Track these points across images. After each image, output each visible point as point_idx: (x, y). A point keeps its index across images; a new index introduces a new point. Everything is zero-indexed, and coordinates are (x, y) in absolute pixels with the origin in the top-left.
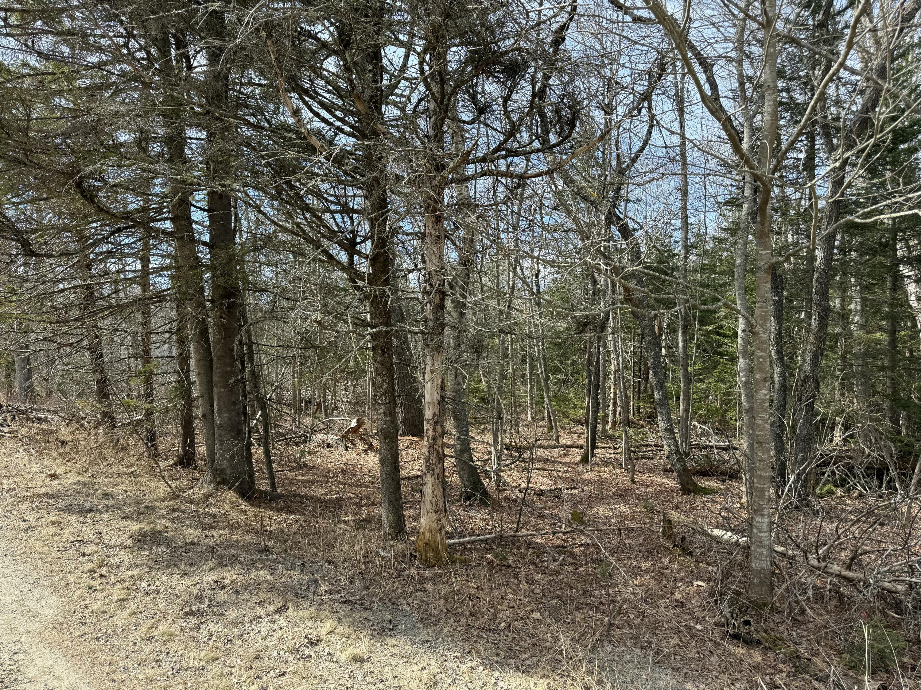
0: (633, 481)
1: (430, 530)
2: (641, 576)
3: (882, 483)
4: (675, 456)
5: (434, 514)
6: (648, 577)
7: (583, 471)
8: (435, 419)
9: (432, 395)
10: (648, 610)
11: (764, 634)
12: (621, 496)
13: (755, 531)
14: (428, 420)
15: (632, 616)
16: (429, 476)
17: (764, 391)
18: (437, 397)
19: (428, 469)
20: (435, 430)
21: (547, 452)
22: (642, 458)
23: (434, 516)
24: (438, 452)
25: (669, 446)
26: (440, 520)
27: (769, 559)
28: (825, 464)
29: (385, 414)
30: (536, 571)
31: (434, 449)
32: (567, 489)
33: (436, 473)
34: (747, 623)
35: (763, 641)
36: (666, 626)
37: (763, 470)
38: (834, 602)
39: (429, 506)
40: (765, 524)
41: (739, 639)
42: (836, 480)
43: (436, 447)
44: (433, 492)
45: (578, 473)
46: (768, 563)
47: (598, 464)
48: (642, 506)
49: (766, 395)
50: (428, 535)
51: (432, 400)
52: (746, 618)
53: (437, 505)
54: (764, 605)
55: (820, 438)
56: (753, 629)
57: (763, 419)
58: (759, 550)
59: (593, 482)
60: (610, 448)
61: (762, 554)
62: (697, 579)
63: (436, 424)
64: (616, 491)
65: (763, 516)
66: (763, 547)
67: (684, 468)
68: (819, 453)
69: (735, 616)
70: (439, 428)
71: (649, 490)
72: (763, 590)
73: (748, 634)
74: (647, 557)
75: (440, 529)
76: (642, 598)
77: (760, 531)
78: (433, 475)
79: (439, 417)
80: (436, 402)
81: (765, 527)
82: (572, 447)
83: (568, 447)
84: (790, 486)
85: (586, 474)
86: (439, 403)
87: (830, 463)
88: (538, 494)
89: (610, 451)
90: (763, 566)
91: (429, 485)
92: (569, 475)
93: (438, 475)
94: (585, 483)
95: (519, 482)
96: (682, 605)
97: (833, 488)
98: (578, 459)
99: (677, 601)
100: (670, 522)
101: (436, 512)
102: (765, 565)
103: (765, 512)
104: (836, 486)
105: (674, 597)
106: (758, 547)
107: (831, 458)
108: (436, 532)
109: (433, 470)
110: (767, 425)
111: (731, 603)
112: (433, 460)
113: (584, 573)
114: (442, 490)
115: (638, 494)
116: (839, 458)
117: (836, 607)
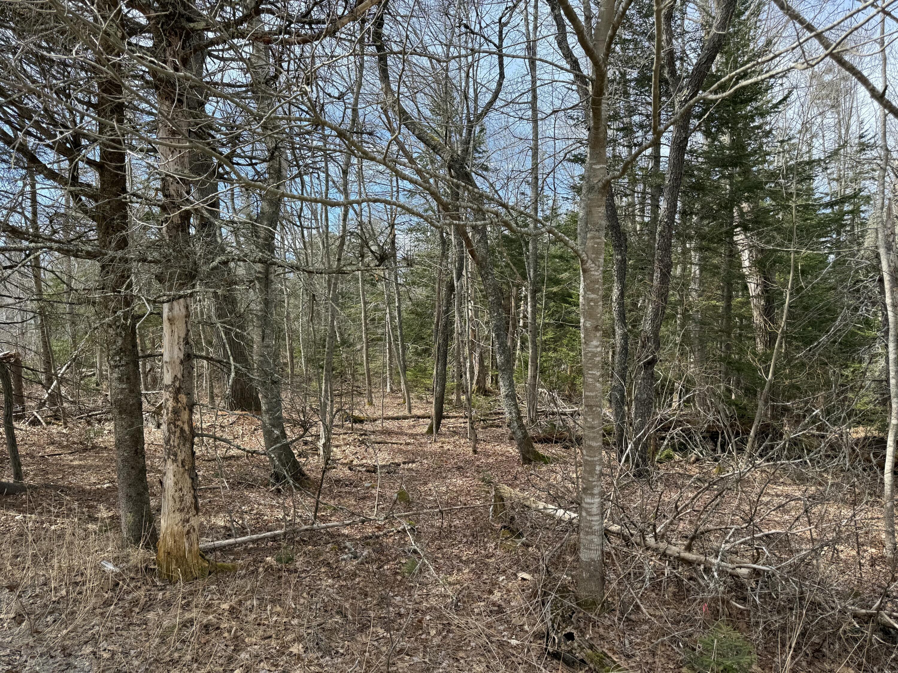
0: (475, 452)
1: (173, 535)
2: (459, 570)
3: (716, 445)
4: (515, 424)
5: (177, 514)
6: (467, 571)
7: (426, 443)
8: (177, 384)
9: (171, 351)
10: (456, 620)
11: (589, 651)
12: (459, 468)
13: (584, 514)
14: (167, 386)
15: (433, 632)
16: (169, 462)
17: (595, 343)
18: (178, 354)
19: (169, 454)
20: (176, 400)
21: (396, 423)
22: (492, 426)
23: (178, 516)
24: (182, 430)
25: (510, 413)
26: (188, 521)
27: (599, 548)
28: (666, 429)
29: (120, 380)
30: (327, 575)
31: (176, 426)
32: (404, 463)
33: (180, 458)
34: (570, 637)
35: (587, 661)
36: (473, 644)
37: (594, 439)
38: (672, 589)
39: (171, 503)
40: (595, 506)
41: (559, 660)
42: (674, 444)
43: (179, 423)
44: (176, 484)
45: (421, 444)
46: (599, 553)
47: (445, 434)
48: (479, 479)
49: (597, 347)
50: (170, 542)
51: (171, 358)
52: (569, 630)
53: (181, 501)
54: (594, 603)
55: (660, 403)
56: (576, 645)
57: (593, 376)
58: (589, 537)
59: (433, 454)
60: (462, 417)
61: (591, 542)
62: (523, 570)
63: (178, 391)
64: (456, 463)
65: (592, 495)
66: (593, 533)
67: (525, 435)
68: (659, 417)
69: (556, 626)
70: (183, 398)
71: (490, 460)
72: (593, 586)
73: (570, 652)
74: (472, 543)
75: (188, 532)
76: (452, 602)
77: (589, 514)
78: (175, 461)
79: (182, 382)
80: (178, 361)
81: (595, 509)
82: (423, 417)
83: (419, 417)
84: (628, 455)
85: (429, 446)
86: (182, 362)
87: (669, 428)
88: (368, 471)
89: (461, 420)
90: (593, 556)
91: (170, 474)
92: (410, 448)
93: (183, 462)
94: (424, 456)
95: (351, 457)
96: (500, 610)
97: (672, 453)
98: (425, 430)
99: (494, 604)
100: (502, 499)
101: (181, 510)
102: (595, 555)
103: (596, 491)
104: (675, 450)
105: (491, 597)
106: (587, 533)
107: (671, 422)
108: (182, 538)
109: (175, 455)
110: (598, 385)
111: (555, 605)
112: (175, 441)
113: (388, 573)
114: (189, 481)
115: (478, 466)
116: (679, 423)
117: (674, 594)
